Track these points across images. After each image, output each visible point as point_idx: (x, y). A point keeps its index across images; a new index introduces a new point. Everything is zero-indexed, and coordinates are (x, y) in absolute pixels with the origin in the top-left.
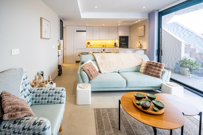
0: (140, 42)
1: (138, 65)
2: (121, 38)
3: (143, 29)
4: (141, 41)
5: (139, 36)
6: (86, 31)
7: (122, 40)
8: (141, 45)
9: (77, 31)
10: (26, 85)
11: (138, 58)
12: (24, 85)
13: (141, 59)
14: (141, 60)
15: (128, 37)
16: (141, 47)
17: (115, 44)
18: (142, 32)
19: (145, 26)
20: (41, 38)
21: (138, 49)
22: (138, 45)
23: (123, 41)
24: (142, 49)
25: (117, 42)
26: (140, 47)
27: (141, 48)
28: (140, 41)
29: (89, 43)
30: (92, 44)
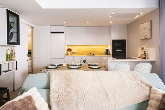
0: (143, 49)
1: (141, 101)
3: (148, 27)
4: (145, 47)
5: (142, 40)
6: (64, 33)
7: (116, 45)
8: (145, 53)
9: (51, 33)
11: (140, 83)
13: (147, 85)
14: (148, 88)
15: (125, 40)
16: (145, 56)
17: (107, 51)
18: (147, 32)
19: (151, 22)
21: (140, 60)
22: (140, 53)
23: (118, 48)
24: (146, 60)
25: (110, 48)
26: (143, 56)
27: (145, 58)
28: (143, 47)
29: (70, 50)
30: (74, 51)
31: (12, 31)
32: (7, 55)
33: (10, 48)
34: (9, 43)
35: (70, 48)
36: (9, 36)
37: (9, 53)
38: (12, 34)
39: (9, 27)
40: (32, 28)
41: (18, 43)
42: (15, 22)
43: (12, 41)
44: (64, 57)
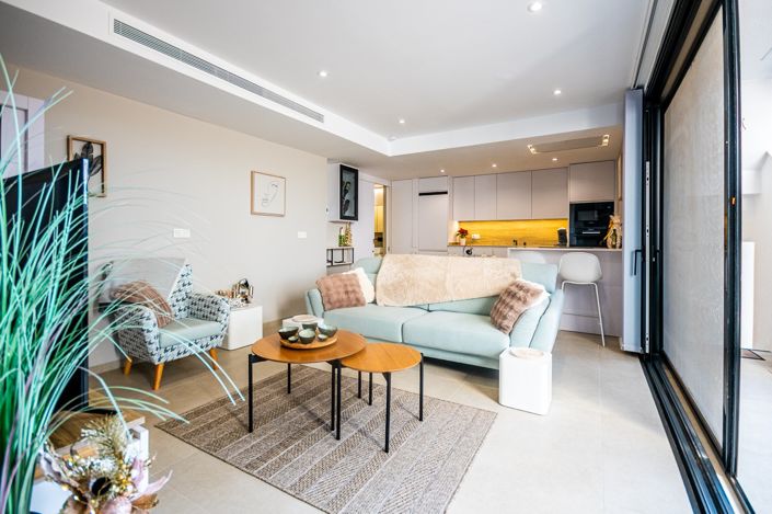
0: (612, 223)
2: (577, 209)
4: (615, 219)
6: (446, 193)
7: (584, 217)
8: (615, 234)
9: (421, 194)
10: (184, 285)
12: (181, 284)
16: (614, 241)
17: (562, 234)
20: (252, 213)
23: (587, 225)
25: (565, 226)
26: (611, 242)
27: (614, 246)
29: (463, 233)
30: (477, 236)
31: (347, 197)
32: (340, 237)
33: (344, 226)
34: (342, 217)
35: (465, 227)
36: (344, 206)
37: (343, 234)
38: (348, 201)
39: (343, 191)
40: (385, 187)
41: (355, 218)
42: (353, 181)
43: (347, 214)
44: (446, 248)
